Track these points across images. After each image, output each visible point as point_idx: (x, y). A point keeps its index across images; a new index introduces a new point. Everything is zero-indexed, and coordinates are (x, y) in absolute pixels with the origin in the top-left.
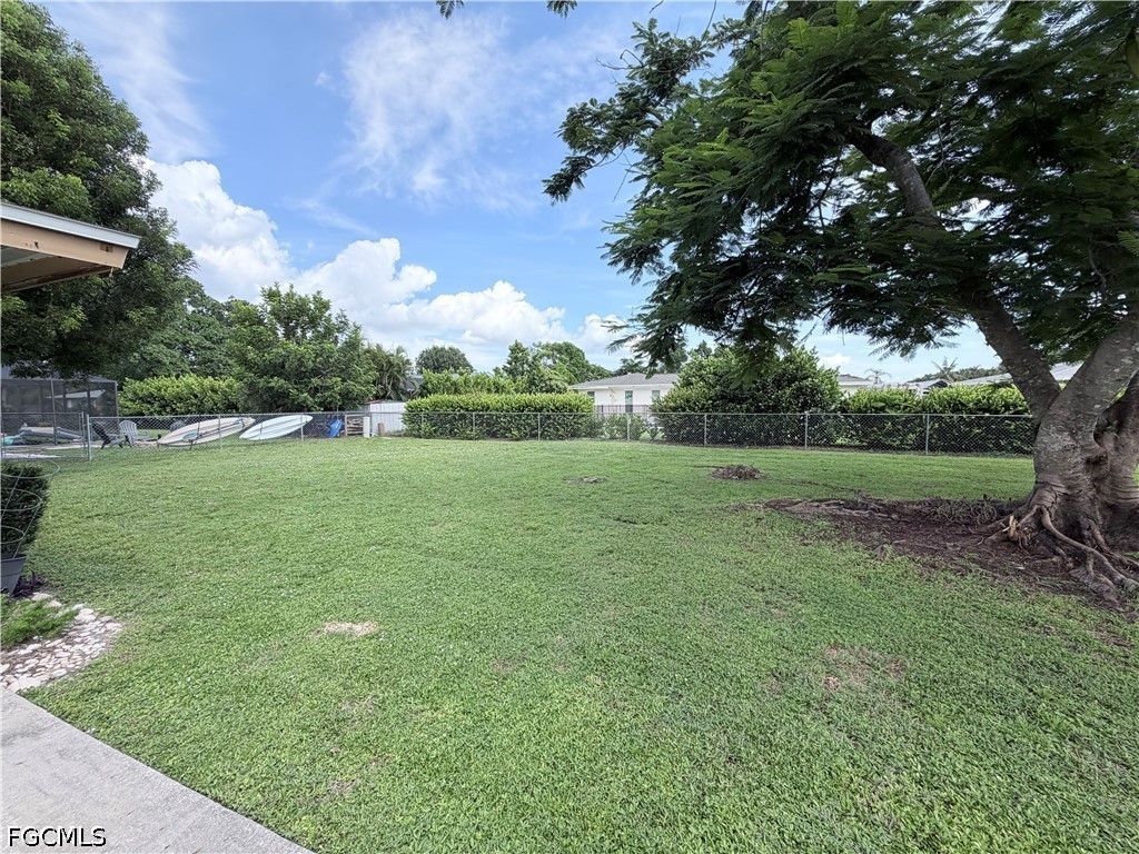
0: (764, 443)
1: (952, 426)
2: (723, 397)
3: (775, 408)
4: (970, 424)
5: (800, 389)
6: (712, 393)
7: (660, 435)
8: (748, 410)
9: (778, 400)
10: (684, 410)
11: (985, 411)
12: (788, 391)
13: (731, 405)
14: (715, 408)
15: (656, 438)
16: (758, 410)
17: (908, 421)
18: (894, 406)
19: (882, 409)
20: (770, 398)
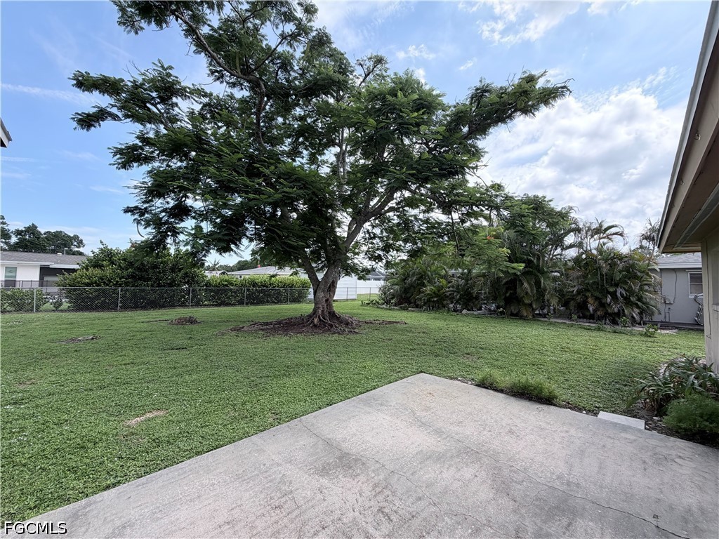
0: (163, 306)
1: (253, 293)
2: (133, 277)
3: (170, 285)
4: (259, 292)
5: (186, 273)
6: (125, 273)
7: (65, 305)
8: (152, 286)
9: (173, 280)
10: (98, 285)
11: (264, 286)
12: (180, 275)
13: (140, 282)
14: (127, 284)
15: (62, 308)
16: (159, 285)
17: (237, 290)
18: (231, 284)
19: (226, 285)
20: (167, 278)
